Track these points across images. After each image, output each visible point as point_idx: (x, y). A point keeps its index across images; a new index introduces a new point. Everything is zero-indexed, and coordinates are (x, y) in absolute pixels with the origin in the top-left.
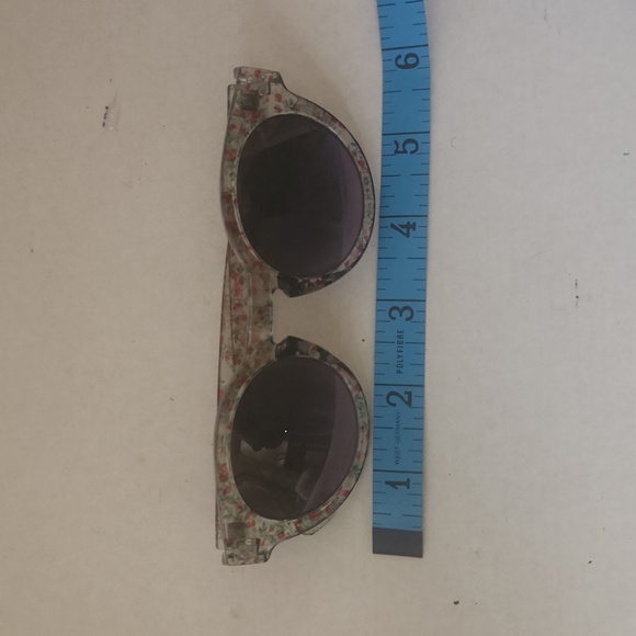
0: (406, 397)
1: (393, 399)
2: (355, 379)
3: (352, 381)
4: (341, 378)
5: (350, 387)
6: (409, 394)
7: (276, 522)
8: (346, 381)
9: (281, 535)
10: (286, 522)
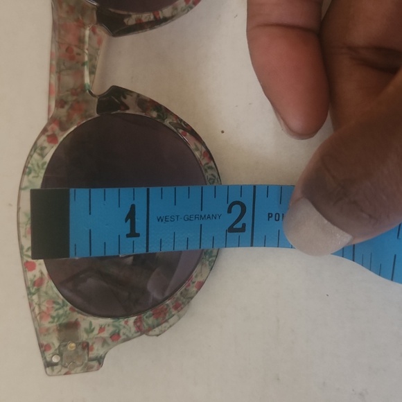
0: (239, 225)
1: (237, 210)
2: (203, 144)
3: (199, 146)
4: (186, 144)
5: (197, 154)
6: (243, 229)
7: (109, 320)
8: (192, 147)
9: (115, 336)
10: (122, 322)
